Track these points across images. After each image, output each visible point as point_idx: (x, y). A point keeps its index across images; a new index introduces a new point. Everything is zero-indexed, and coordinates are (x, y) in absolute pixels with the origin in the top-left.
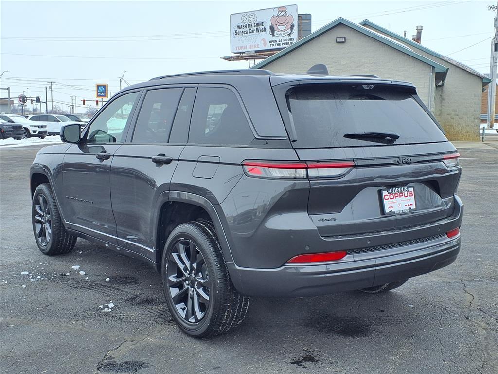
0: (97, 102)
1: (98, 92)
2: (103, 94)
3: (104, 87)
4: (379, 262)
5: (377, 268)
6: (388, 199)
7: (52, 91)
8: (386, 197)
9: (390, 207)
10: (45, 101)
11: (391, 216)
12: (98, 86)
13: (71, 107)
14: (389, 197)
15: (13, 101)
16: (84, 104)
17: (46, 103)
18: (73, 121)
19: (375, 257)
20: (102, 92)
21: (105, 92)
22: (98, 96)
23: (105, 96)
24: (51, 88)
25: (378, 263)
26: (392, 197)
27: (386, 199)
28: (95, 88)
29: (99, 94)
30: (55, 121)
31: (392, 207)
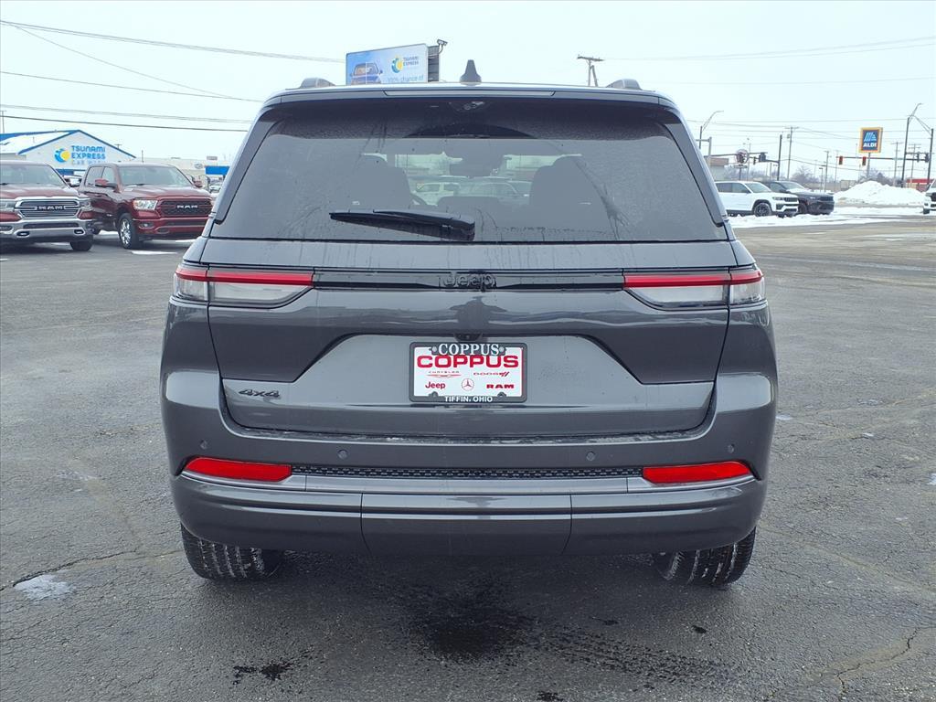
0: (864, 159)
1: (863, 143)
2: (873, 145)
3: (876, 132)
4: (369, 502)
5: (365, 516)
6: (430, 365)
7: (791, 142)
8: (424, 362)
9: (431, 385)
10: (777, 159)
11: (434, 406)
12: (865, 132)
13: (824, 168)
14: (433, 362)
15: (728, 160)
16: (841, 163)
17: (778, 162)
18: (774, 191)
19: (362, 489)
20: (870, 142)
21: (876, 142)
22: (864, 149)
23: (875, 149)
24: (789, 137)
25: (366, 504)
26: (443, 361)
27: (420, 365)
28: (859, 135)
29: (865, 145)
30: (743, 191)
31: (442, 386)
